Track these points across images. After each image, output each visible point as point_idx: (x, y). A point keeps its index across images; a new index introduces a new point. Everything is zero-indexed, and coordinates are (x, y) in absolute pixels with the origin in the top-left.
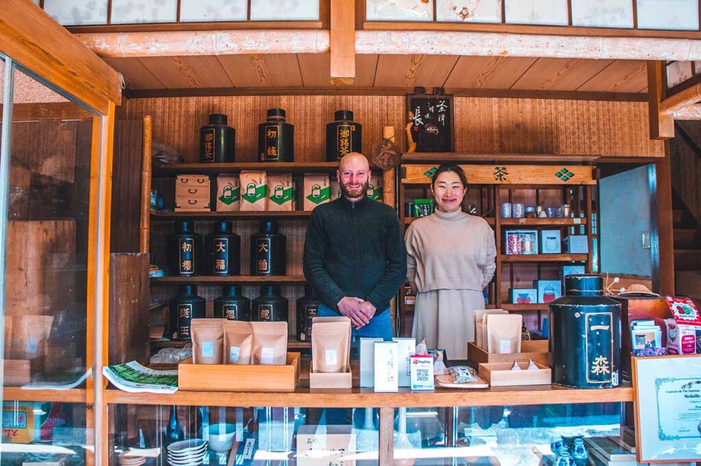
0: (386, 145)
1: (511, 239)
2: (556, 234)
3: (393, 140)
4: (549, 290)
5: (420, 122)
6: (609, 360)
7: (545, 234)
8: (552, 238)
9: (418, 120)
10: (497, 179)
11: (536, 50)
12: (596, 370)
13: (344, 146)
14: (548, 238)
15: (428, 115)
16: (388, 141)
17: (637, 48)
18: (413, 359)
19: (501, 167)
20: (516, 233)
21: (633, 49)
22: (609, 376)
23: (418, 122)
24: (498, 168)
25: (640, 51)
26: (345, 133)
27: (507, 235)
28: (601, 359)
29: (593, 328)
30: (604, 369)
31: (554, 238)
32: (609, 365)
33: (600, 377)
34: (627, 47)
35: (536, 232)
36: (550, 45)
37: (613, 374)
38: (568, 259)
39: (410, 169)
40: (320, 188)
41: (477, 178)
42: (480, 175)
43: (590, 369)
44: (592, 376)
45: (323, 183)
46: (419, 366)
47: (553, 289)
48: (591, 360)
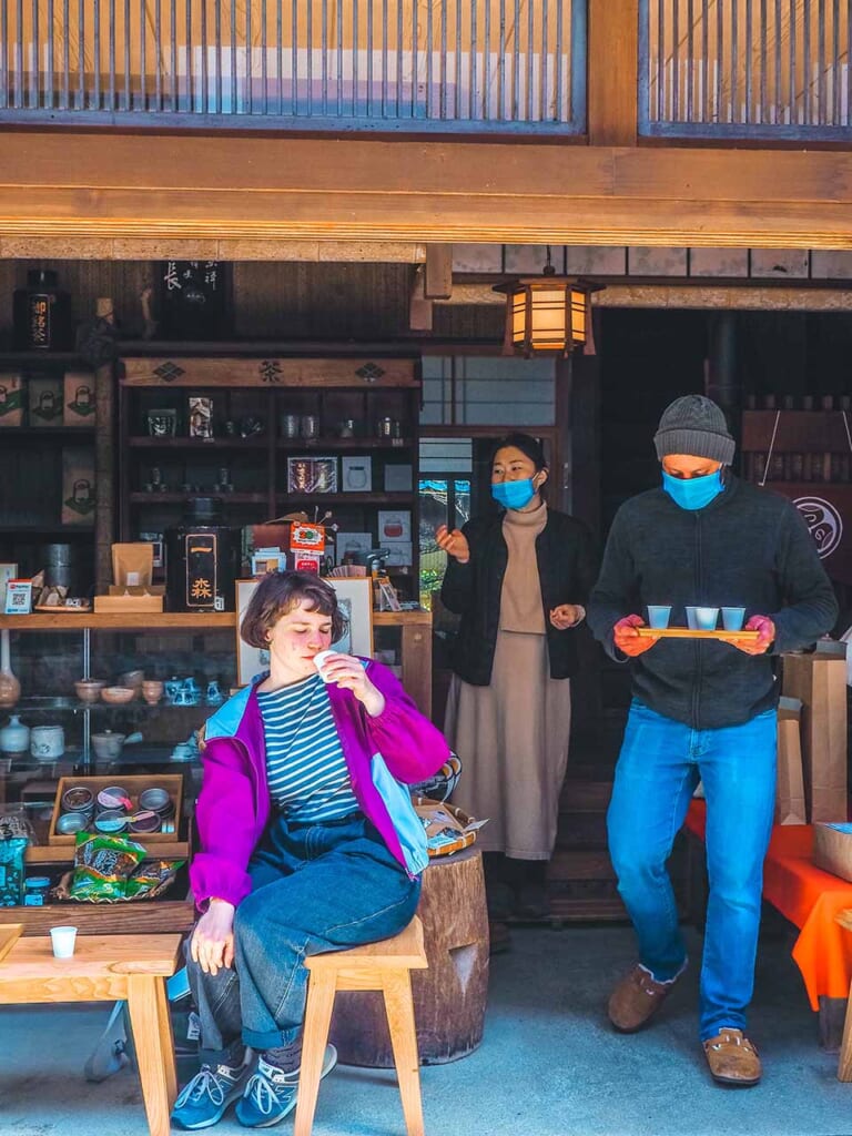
0: (97, 327)
1: (295, 469)
2: (366, 462)
3: (110, 319)
4: (353, 546)
5: (175, 283)
6: (211, 582)
7: (348, 462)
8: (357, 468)
9: (172, 280)
10: (265, 380)
11: (143, 255)
12: (196, 593)
13: (38, 328)
14: (351, 468)
15: (189, 272)
16: (103, 320)
17: (258, 251)
18: (10, 584)
19: (271, 362)
20: (304, 461)
21: (254, 251)
22: (211, 600)
23: (172, 285)
24: (265, 364)
25: (261, 253)
26: (42, 307)
27: (290, 464)
28: (201, 582)
29: (193, 550)
30: (205, 592)
31: (361, 468)
32: (211, 588)
33: (202, 600)
34: (247, 249)
35: (335, 459)
36: (158, 249)
37: (216, 598)
38: (384, 499)
39: (131, 365)
40: (6, 390)
41: (235, 377)
42: (238, 373)
43: (190, 592)
44: (193, 600)
45: (10, 383)
46: (17, 591)
47: (359, 546)
48: (192, 582)
